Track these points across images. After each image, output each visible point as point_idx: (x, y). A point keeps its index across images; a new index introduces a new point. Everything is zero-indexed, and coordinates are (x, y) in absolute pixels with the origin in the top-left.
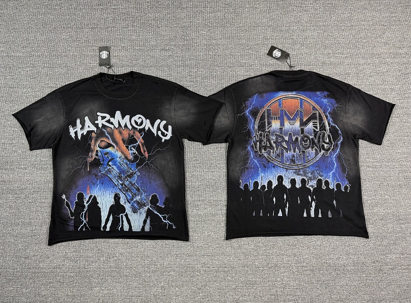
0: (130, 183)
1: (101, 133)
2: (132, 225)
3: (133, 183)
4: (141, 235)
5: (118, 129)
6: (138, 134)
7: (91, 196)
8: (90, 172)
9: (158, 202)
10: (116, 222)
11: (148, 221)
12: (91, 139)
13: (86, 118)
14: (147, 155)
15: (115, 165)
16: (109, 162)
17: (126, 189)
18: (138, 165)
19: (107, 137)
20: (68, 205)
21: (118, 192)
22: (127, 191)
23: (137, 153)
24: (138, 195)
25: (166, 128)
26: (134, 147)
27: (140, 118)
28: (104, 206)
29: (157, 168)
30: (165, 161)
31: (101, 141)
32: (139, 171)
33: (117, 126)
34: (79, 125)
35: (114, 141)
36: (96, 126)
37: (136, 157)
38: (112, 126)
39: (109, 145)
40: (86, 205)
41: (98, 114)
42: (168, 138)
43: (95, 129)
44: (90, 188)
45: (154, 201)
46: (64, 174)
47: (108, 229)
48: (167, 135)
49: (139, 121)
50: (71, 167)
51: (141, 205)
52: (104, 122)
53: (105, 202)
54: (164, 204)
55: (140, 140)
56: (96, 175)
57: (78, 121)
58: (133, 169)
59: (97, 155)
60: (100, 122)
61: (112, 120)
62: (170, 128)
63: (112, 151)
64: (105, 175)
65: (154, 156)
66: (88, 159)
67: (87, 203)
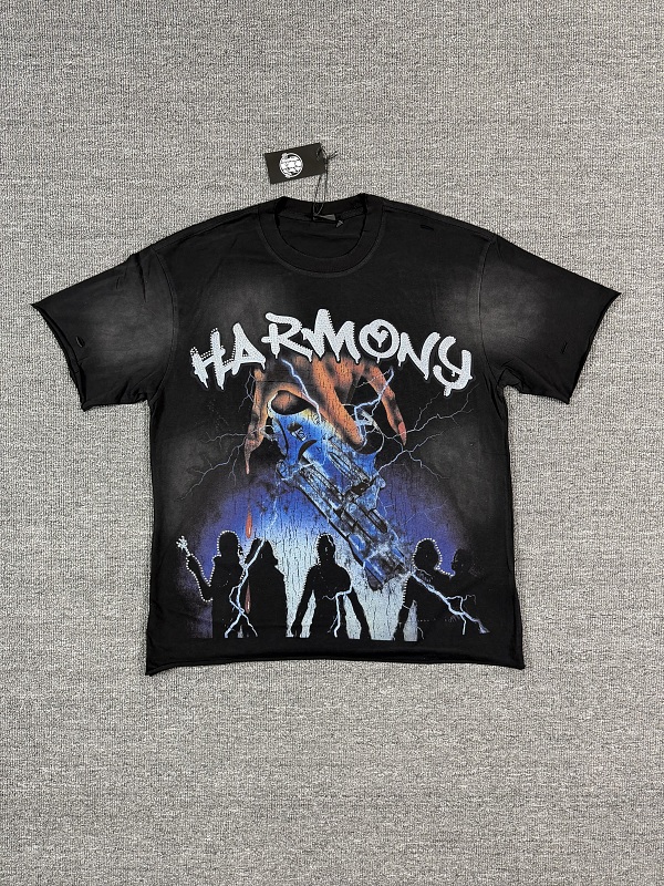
0: (361, 507)
1: (278, 369)
2: (370, 622)
3: (368, 509)
4: (394, 651)
5: (324, 360)
6: (377, 374)
7: (256, 543)
8: (252, 477)
9: (436, 561)
10: (326, 614)
11: (412, 613)
12: (252, 387)
13: (238, 329)
14: (403, 432)
15: (319, 457)
16: (302, 450)
17: (349, 525)
18: (381, 460)
19: (294, 382)
20: (194, 565)
21: (329, 531)
22: (352, 529)
23: (376, 425)
24: (383, 542)
25: (455, 357)
26: (368, 410)
27: (382, 328)
28: (293, 570)
29: (432, 467)
30: (456, 449)
31: (280, 393)
32: (382, 475)
33: (320, 351)
34: (218, 350)
35: (314, 392)
36: (265, 349)
37: (374, 439)
38: (308, 353)
39: (301, 405)
40: (246, 567)
41: (270, 316)
42: (461, 384)
43: (261, 359)
44: (255, 520)
45: (426, 557)
46: (182, 483)
47: (305, 633)
48: (457, 376)
49: (380, 338)
50: (200, 462)
51: (391, 568)
52: (285, 339)
53: (296, 559)
54: (455, 567)
55: (384, 391)
56: (269, 487)
57: (215, 338)
58: (368, 469)
59: (269, 430)
60: (275, 340)
61: (307, 333)
62: (466, 356)
63: (310, 421)
64: (292, 487)
65: (424, 434)
66: (248, 441)
67: (247, 561)
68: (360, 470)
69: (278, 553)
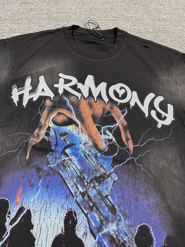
0: (100, 193)
3: (104, 195)
5: (88, 100)
6: (117, 110)
7: (21, 210)
8: (29, 162)
9: (151, 244)
12: (43, 108)
13: (42, 79)
14: (131, 146)
15: (76, 155)
16: (66, 148)
17: (89, 205)
18: (116, 161)
19: (68, 109)
21: (75, 207)
22: (91, 209)
23: (114, 139)
24: (112, 222)
25: (163, 106)
26: (110, 130)
27: (121, 88)
28: (43, 236)
31: (59, 114)
32: (116, 172)
33: (86, 95)
34: (28, 87)
35: (79, 116)
36: (55, 91)
37: (112, 148)
38: (79, 95)
39: (70, 122)
41: (61, 75)
42: (167, 122)
43: (52, 95)
44: (24, 193)
45: (144, 239)
48: (165, 118)
49: (121, 93)
52: (67, 87)
53: (47, 226)
55: (120, 121)
56: (39, 169)
57: (28, 81)
58: (106, 167)
59: (47, 134)
60: (61, 86)
61: (80, 86)
62: (170, 108)
63: (74, 132)
64: (54, 172)
65: (144, 148)
66: (32, 139)
67: (11, 224)
68: (101, 166)
69: (35, 220)
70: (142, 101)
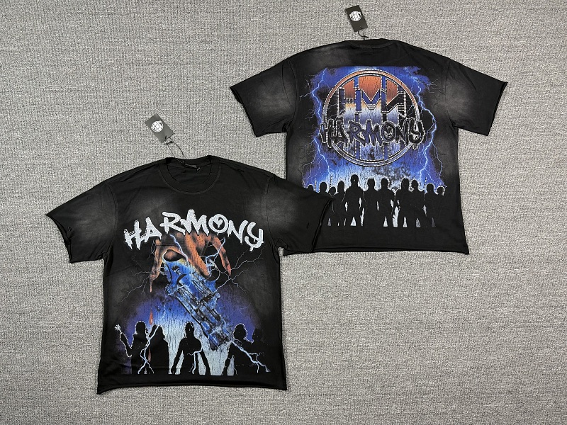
0: (208, 308)
1: (167, 240)
2: (210, 367)
3: (211, 309)
4: (222, 381)
5: (191, 234)
7: (155, 327)
9: (245, 335)
10: (189, 362)
11: (232, 362)
12: (154, 247)
13: (148, 220)
14: (229, 269)
15: (187, 283)
16: (179, 279)
18: (218, 284)
19: (176, 245)
20: (123, 338)
22: (203, 319)
23: (216, 266)
24: (218, 325)
25: (255, 232)
26: (212, 258)
27: (220, 218)
28: (173, 341)
29: (243, 287)
30: (255, 278)
31: (168, 251)
32: (219, 291)
33: (189, 230)
34: (138, 230)
35: (186, 250)
36: (162, 230)
37: (215, 273)
38: (183, 231)
39: (179, 257)
40: (149, 339)
41: (164, 213)
42: (258, 246)
43: (160, 235)
44: (154, 316)
45: (240, 333)
46: (118, 297)
47: (178, 372)
48: (256, 241)
49: (219, 223)
50: (128, 286)
51: (223, 340)
52: (172, 225)
53: (174, 332)
54: (254, 338)
55: (220, 249)
56: (161, 299)
57: (137, 224)
58: (212, 289)
59: (162, 270)
60: (167, 225)
61: (183, 222)
62: (261, 232)
63: (183, 264)
64: (173, 298)
65: (239, 270)
66: (151, 276)
67: (150, 336)
68: (208, 289)
69: (165, 333)
70: (237, 229)
